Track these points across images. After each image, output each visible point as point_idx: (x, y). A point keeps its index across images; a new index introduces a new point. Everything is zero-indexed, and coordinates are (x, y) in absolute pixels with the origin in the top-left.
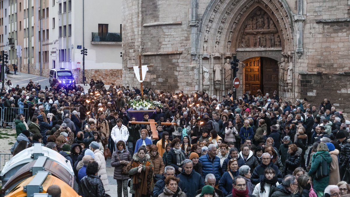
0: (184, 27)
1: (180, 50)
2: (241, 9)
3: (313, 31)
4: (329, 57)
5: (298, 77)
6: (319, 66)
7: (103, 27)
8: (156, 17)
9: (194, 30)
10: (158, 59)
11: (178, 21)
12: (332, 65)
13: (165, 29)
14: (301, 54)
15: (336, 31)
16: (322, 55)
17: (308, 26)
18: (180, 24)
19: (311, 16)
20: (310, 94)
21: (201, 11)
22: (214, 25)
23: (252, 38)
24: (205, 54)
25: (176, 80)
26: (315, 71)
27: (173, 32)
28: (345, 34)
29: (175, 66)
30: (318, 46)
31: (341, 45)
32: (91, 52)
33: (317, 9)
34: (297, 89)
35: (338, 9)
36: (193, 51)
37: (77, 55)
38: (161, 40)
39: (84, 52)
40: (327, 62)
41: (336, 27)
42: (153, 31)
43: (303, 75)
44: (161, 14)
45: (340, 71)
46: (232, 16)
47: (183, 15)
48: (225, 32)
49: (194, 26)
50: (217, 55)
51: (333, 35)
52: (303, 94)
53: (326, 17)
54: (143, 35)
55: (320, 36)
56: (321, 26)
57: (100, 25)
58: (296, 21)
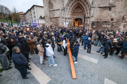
0: (60, 10)
1: (59, 16)
2: (74, 6)
3: (97, 10)
4: (101, 17)
5: (91, 22)
6: (98, 19)
7: (41, 16)
8: (53, 8)
9: (63, 11)
10: (54, 19)
11: (59, 9)
12: (101, 19)
13: (55, 11)
14: (92, 16)
15: (104, 10)
16: (99, 17)
17: (96, 9)
18: (59, 10)
19: (97, 6)
20: (94, 27)
21: (65, 6)
22: (68, 10)
23: (75, 14)
24: (66, 17)
25: (59, 24)
26: (96, 21)
27: (57, 12)
28: (107, 11)
29: (58, 20)
30: (98, 14)
31: (105, 14)
32: (39, 20)
33: (99, 4)
34: (90, 25)
35: (106, 3)
36: (63, 16)
37: (37, 21)
38: (55, 14)
39: (38, 20)
40: (100, 19)
41: (104, 9)
42: (52, 12)
43: (92, 22)
44: (54, 7)
45: (103, 21)
46: (72, 8)
47: (60, 7)
48: (70, 12)
49: (63, 10)
50: (68, 17)
51: (103, 11)
52: (92, 27)
53: (102, 6)
54: (50, 13)
55: (99, 11)
56: (100, 9)
57: (40, 16)
58: (92, 8)
